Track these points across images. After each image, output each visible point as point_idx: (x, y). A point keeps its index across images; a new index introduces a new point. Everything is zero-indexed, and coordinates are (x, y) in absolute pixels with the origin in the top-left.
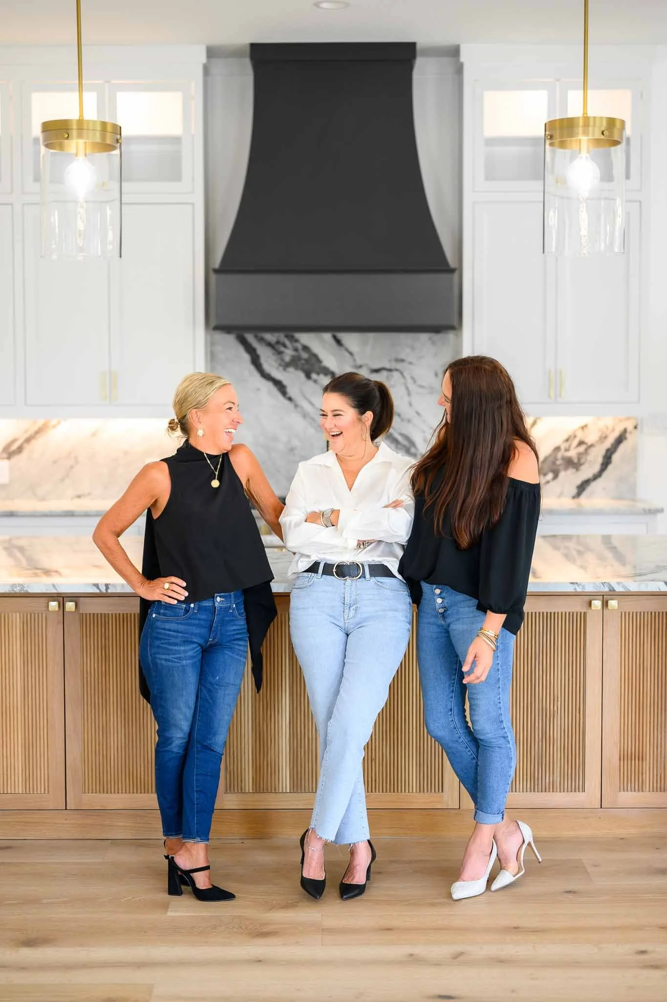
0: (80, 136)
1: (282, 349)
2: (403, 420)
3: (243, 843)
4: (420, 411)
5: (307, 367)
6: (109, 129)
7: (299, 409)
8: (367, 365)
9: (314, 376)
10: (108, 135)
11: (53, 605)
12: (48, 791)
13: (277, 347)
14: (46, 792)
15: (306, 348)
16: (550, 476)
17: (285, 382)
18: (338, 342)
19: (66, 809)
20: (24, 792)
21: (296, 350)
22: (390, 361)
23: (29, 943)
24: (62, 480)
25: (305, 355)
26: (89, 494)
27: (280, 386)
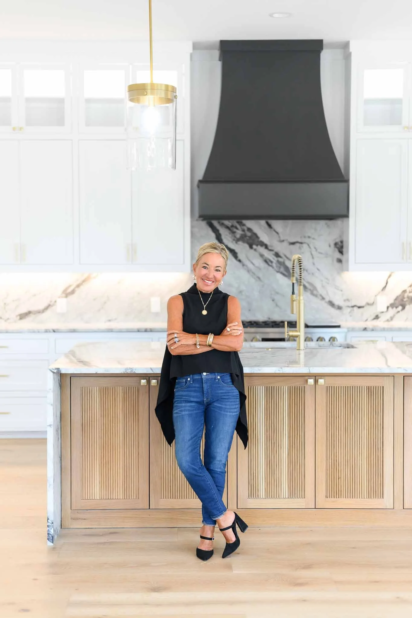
0: (152, 94)
1: (235, 230)
2: (309, 274)
3: (260, 530)
4: (319, 268)
5: (250, 241)
6: (170, 89)
7: (245, 267)
8: (287, 240)
9: (254, 247)
10: (169, 93)
11: (143, 382)
12: (138, 498)
13: (231, 229)
14: (137, 498)
15: (249, 230)
16: (400, 308)
17: (237, 251)
18: (270, 226)
19: (149, 509)
20: (124, 498)
21: (243, 231)
22: (301, 237)
23: (156, 590)
24: (99, 310)
25: (249, 234)
26: (116, 319)
27: (234, 253)
